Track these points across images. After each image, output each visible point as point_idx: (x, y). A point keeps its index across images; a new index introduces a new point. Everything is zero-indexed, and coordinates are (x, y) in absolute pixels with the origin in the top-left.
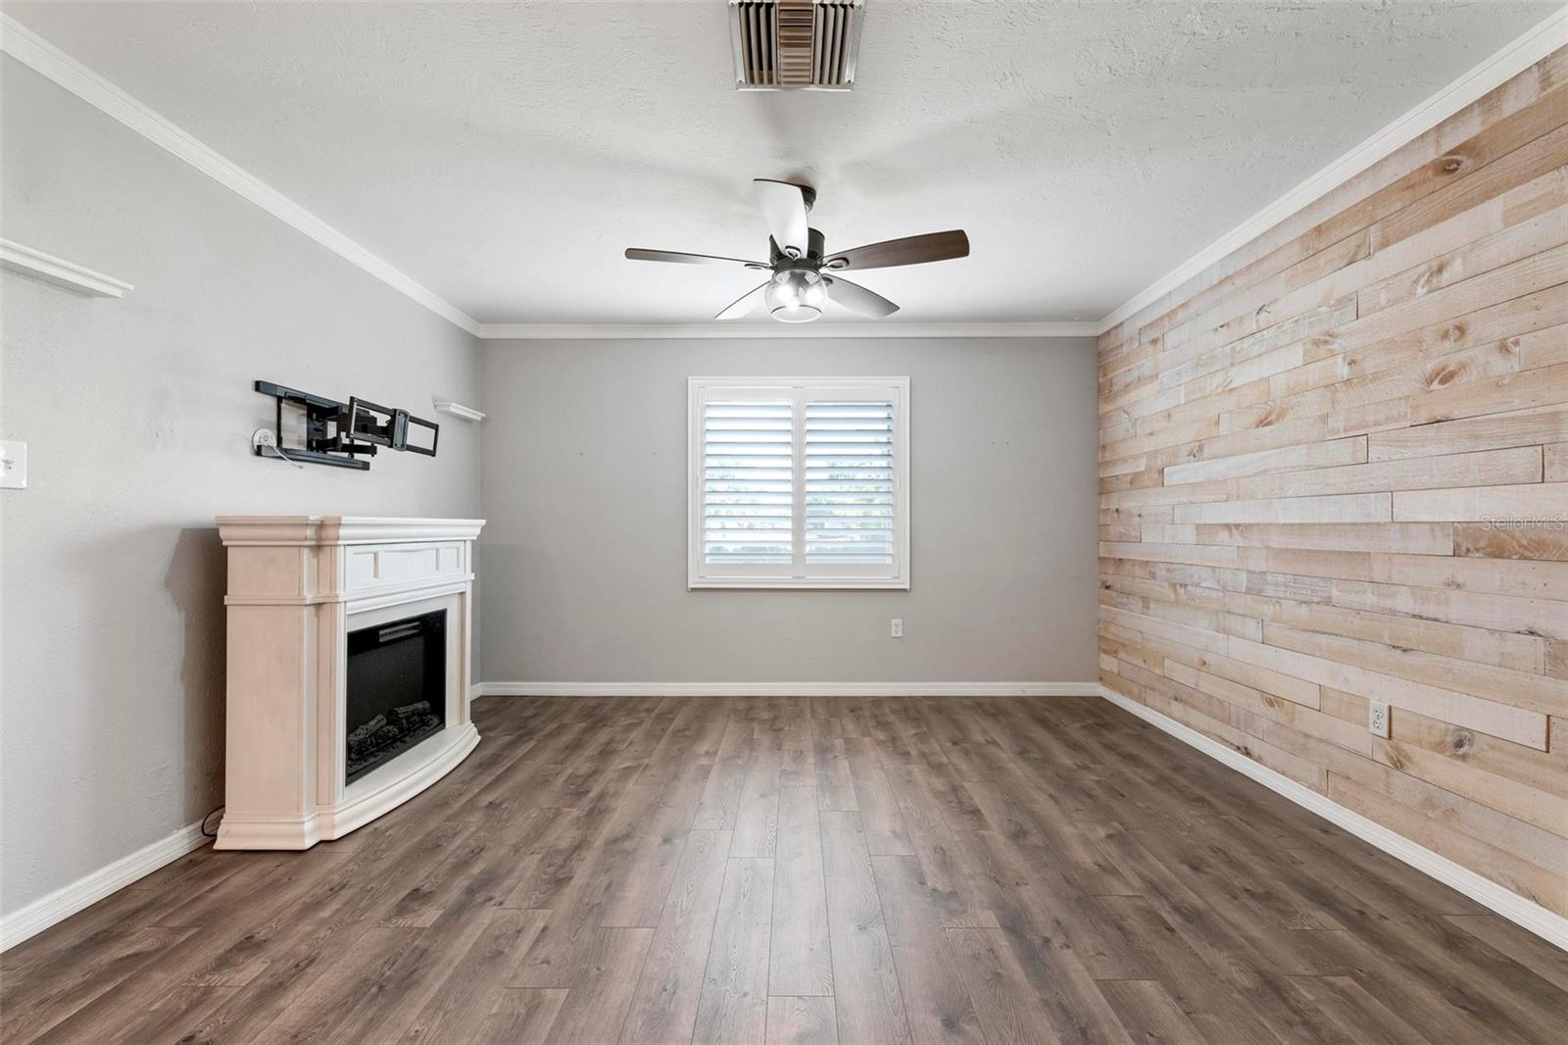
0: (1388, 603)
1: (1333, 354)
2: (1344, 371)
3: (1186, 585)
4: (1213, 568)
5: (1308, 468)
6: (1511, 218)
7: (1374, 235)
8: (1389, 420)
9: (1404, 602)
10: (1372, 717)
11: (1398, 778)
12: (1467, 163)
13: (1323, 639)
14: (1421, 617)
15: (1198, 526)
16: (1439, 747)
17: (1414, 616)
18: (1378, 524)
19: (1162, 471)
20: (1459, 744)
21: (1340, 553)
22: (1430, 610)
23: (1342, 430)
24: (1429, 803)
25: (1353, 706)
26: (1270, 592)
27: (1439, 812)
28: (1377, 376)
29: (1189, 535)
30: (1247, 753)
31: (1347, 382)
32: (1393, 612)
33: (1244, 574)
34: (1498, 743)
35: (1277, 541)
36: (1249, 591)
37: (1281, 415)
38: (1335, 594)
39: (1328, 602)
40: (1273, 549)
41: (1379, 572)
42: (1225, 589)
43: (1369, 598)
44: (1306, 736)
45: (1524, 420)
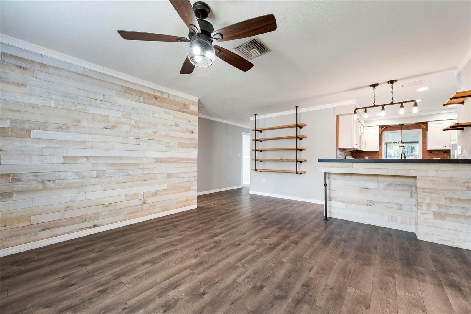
0: (143, 172)
1: (131, 118)
2: (134, 124)
3: (53, 181)
4: (76, 172)
5: (122, 143)
6: (165, 112)
7: (141, 99)
8: (144, 137)
9: (147, 172)
10: (140, 196)
11: (145, 205)
12: (158, 99)
13: (126, 184)
14: (150, 174)
15: (64, 157)
16: (153, 196)
17: (148, 174)
18: (141, 157)
19: (30, 131)
20: (156, 194)
21: (132, 163)
22: (151, 172)
23: (133, 136)
24: (151, 206)
25: (135, 196)
26: (107, 175)
27: (152, 207)
28: (142, 128)
29: (58, 160)
30: (95, 226)
31: (135, 127)
32: (144, 174)
33: (95, 171)
34: (161, 191)
35: (110, 161)
36: (97, 177)
37: (113, 127)
38: (130, 172)
39: (128, 175)
40: (109, 164)
41: (141, 167)
42: (84, 178)
43: (139, 172)
44: (120, 209)
45: (165, 142)
